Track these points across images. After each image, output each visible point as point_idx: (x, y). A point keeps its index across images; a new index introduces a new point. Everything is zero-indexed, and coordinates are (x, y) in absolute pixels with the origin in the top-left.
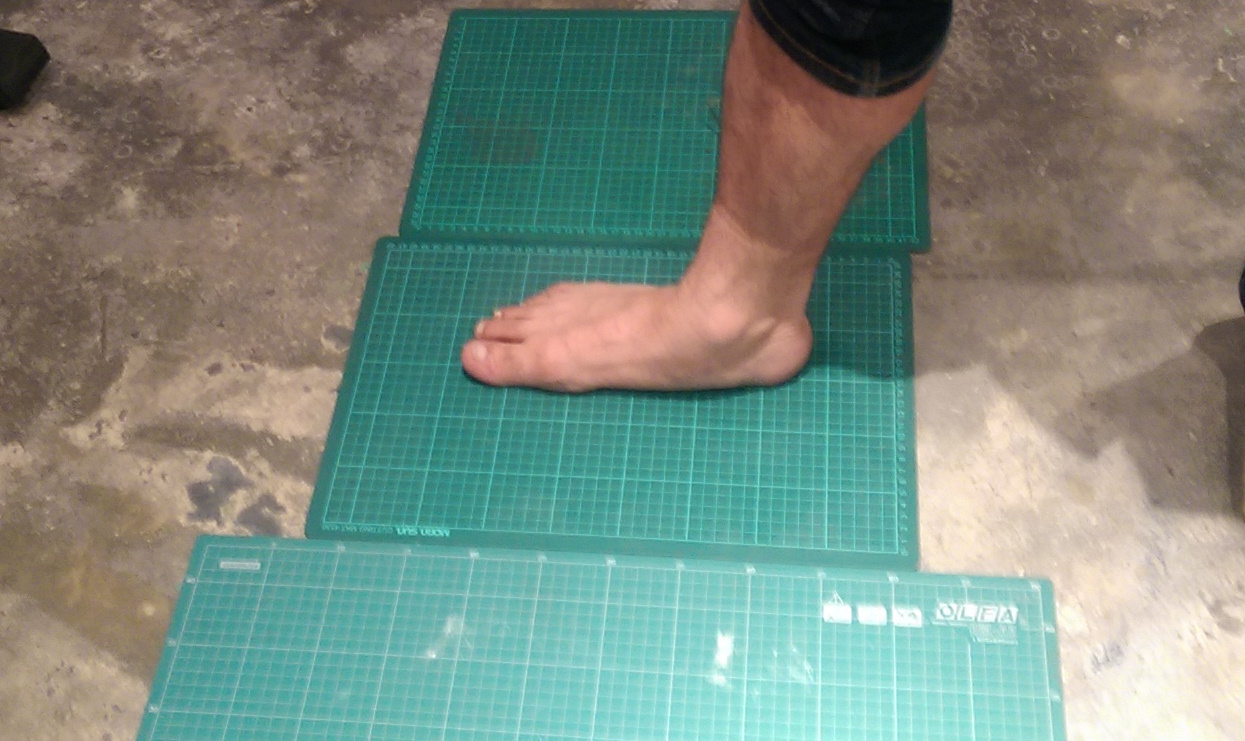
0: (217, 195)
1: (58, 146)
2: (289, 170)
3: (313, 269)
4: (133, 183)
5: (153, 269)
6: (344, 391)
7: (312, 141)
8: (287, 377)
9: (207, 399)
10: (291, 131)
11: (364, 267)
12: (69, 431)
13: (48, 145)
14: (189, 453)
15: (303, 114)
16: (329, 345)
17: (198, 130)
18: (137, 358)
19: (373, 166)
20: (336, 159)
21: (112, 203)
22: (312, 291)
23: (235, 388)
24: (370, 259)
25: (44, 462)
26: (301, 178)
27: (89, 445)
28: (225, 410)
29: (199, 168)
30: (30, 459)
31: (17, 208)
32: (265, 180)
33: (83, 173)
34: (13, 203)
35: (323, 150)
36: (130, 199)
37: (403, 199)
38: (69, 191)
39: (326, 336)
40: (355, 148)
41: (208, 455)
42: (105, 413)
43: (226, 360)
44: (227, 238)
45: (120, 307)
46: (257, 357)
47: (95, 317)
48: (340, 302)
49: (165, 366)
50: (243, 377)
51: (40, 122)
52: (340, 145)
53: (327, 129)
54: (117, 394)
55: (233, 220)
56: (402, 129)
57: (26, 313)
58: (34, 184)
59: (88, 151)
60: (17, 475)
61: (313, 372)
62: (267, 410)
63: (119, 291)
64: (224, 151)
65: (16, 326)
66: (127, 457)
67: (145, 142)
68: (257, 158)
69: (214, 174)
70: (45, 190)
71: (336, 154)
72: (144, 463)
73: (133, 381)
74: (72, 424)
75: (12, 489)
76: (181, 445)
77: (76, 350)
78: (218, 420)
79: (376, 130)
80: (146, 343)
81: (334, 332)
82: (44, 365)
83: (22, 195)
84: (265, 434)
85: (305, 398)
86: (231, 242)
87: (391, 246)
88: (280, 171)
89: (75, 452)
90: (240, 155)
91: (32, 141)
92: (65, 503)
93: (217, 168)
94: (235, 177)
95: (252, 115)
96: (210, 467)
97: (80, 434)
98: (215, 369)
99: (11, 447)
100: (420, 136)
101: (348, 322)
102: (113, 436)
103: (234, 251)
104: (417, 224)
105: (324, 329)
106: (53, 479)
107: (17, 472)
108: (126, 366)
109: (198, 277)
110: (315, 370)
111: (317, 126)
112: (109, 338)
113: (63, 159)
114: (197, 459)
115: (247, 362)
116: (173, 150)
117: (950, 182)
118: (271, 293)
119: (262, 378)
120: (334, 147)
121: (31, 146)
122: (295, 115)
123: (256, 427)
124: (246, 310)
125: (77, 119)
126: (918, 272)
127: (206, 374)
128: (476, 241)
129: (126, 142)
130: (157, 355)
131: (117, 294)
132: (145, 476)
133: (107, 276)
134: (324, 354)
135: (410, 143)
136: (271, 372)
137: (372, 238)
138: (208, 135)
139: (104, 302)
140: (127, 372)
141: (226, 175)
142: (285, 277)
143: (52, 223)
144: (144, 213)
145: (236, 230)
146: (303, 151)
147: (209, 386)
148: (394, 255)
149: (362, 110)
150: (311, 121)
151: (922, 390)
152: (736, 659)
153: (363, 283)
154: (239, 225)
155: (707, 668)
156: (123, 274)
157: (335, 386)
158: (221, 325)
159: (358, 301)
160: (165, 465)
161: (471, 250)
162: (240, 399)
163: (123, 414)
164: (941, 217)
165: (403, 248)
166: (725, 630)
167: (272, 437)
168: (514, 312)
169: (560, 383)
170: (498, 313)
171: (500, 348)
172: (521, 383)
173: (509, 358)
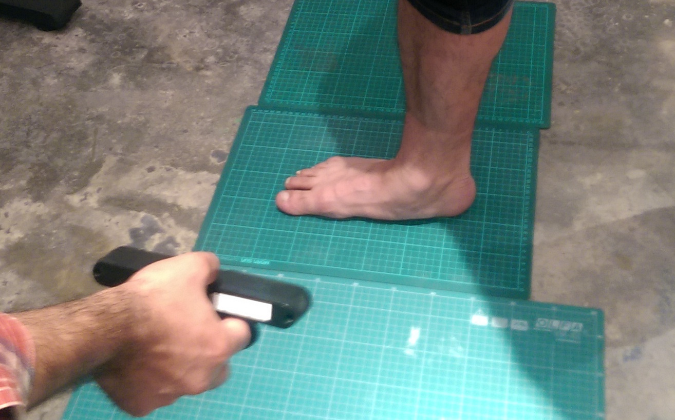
0: (163, 79)
1: (82, 50)
2: (202, 69)
3: (210, 120)
4: (118, 71)
5: (124, 116)
6: (220, 185)
7: (217, 54)
8: (189, 176)
9: (146, 185)
10: (206, 49)
11: (238, 121)
12: (70, 197)
13: (76, 49)
14: (133, 212)
15: (213, 40)
16: (214, 160)
17: (157, 46)
18: (111, 161)
19: (248, 69)
20: (228, 64)
21: (105, 81)
22: (207, 132)
23: (161, 180)
24: (241, 116)
25: (54, 213)
26: (208, 73)
27: (79, 205)
28: (154, 191)
29: (154, 65)
30: (47, 210)
31: (56, 81)
32: (189, 73)
33: (93, 65)
34: (54, 78)
35: (221, 59)
36: (116, 79)
37: (262, 87)
38: (84, 73)
39: (213, 155)
40: (239, 59)
41: (142, 214)
42: (89, 189)
43: (157, 165)
44: (166, 102)
45: (104, 135)
46: (175, 165)
47: (91, 139)
48: (222, 138)
49: (124, 167)
50: (166, 175)
51: (74, 37)
52: (231, 57)
53: (225, 49)
54: (97, 180)
55: (170, 93)
56: (266, 50)
57: (55, 135)
58: (66, 69)
59: (97, 53)
60: (39, 218)
61: (204, 174)
62: (176, 192)
63: (105, 126)
64: (169, 57)
65: (48, 141)
66: (98, 213)
67: (127, 50)
68: (186, 62)
69: (163, 69)
70: (72, 72)
71: (229, 62)
72: (107, 217)
73: (106, 173)
74: (71, 193)
75: (36, 225)
76: (129, 209)
77: (78, 155)
78: (149, 196)
79: (251, 50)
80: (116, 154)
81: (218, 155)
82: (60, 162)
83: (60, 74)
84: (174, 205)
85: (198, 188)
86: (167, 104)
87: (254, 110)
88: (198, 69)
89: (71, 208)
90: (177, 59)
91: (67, 47)
92: (63, 235)
93: (164, 66)
94: (173, 70)
95: (186, 40)
96: (143, 220)
97: (75, 199)
98: (151, 170)
99: (38, 204)
100: (274, 54)
101: (226, 149)
102: (93, 201)
103: (168, 109)
104: (268, 100)
105: (212, 151)
106: (58, 222)
107: (39, 217)
108: (104, 165)
109: (147, 121)
110: (205, 173)
111: (219, 47)
112: (97, 150)
113: (83, 56)
114: (136, 216)
115: (168, 166)
116: (142, 55)
117: (563, 92)
118: (185, 131)
119: (176, 175)
120: (228, 59)
121: (68, 49)
122: (209, 41)
123: (170, 201)
124: (171, 140)
125: (93, 36)
127: (146, 172)
128: (300, 111)
129: (118, 50)
130: (121, 161)
131: (104, 128)
132: (107, 224)
133: (99, 118)
134: (210, 164)
135: (269, 58)
136: (181, 173)
137: (244, 106)
138: (161, 48)
139: (96, 132)
140: (104, 169)
141: (169, 69)
142: (194, 124)
143: (74, 89)
144: (122, 87)
145: (170, 98)
146: (211, 59)
147: (147, 178)
148: (255, 115)
149: (245, 39)
150: (217, 43)
151: (539, 204)
152: (421, 341)
153: (236, 129)
154: (172, 95)
155: (404, 345)
156: (108, 117)
157: (215, 181)
158: (157, 147)
159: (232, 138)
160: (118, 218)
161: (297, 115)
162: (162, 185)
163: (99, 190)
164: (557, 112)
165: (260, 112)
166: (416, 325)
167: (178, 206)
168: (307, 172)
169: (332, 213)
170: (298, 172)
171: (297, 193)
172: (309, 213)
173: (302, 198)
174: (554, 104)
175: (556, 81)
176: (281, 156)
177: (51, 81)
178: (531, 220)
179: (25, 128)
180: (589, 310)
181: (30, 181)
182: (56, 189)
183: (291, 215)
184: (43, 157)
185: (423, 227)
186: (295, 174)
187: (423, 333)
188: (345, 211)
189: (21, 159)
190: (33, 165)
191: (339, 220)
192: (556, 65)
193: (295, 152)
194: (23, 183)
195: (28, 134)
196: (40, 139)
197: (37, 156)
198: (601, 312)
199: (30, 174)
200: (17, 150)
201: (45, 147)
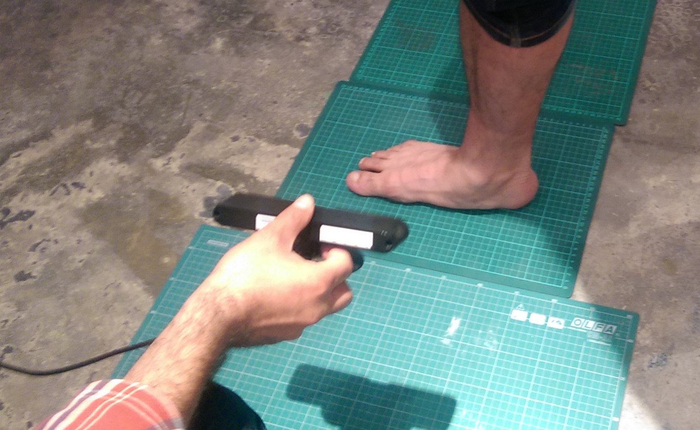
0: (263, 48)
1: (191, 12)
2: (302, 39)
3: (300, 93)
4: (222, 36)
5: (220, 82)
6: (298, 159)
7: (319, 25)
8: (271, 148)
9: (228, 154)
10: (310, 19)
11: (327, 95)
12: (153, 161)
13: (186, 10)
14: (210, 181)
15: (318, 11)
16: (297, 134)
17: (263, 13)
18: (199, 127)
19: (347, 43)
20: (329, 36)
21: (208, 45)
22: (296, 105)
23: (243, 150)
24: (331, 92)
25: (137, 175)
26: (308, 44)
27: (161, 169)
28: (234, 161)
29: (258, 32)
30: (130, 172)
31: (161, 41)
32: (289, 43)
33: (199, 27)
34: (160, 38)
35: (323, 31)
36: (218, 44)
37: (356, 62)
38: (190, 35)
39: (297, 129)
40: (339, 32)
41: (219, 183)
42: (174, 154)
43: (242, 135)
44: (261, 71)
45: (197, 100)
46: (259, 136)
47: (184, 103)
48: (309, 112)
49: (211, 133)
50: (249, 145)
52: (333, 29)
53: (329, 20)
54: (182, 146)
55: (267, 61)
56: (367, 25)
57: (151, 97)
58: (173, 30)
59: (204, 16)
60: (121, 180)
61: (285, 147)
62: (255, 164)
63: (200, 91)
64: (273, 24)
65: (143, 102)
66: (179, 178)
67: (234, 15)
68: (288, 31)
69: (265, 37)
70: (177, 34)
71: (329, 34)
72: (186, 183)
73: (193, 139)
74: (156, 157)
75: (117, 186)
76: (208, 177)
77: (169, 119)
78: (228, 165)
79: (353, 24)
80: (205, 121)
81: (302, 129)
82: (150, 124)
83: (165, 35)
84: (251, 176)
85: (277, 161)
86: (263, 73)
87: (344, 86)
88: (299, 39)
89: (153, 172)
90: (280, 28)
91: (177, 7)
92: (141, 198)
93: (266, 33)
94: (274, 39)
95: (292, 8)
96: (219, 189)
97: (158, 164)
98: (235, 139)
99: (122, 165)
100: (375, 29)
101: (310, 124)
102: (175, 167)
103: (262, 79)
104: (359, 77)
105: (297, 125)
106: (139, 184)
107: (121, 178)
108: (191, 131)
109: (240, 90)
110: (286, 146)
111: (323, 18)
112: (187, 115)
113: (191, 18)
114: (213, 185)
115: (252, 137)
116: (247, 21)
117: (647, 89)
118: (275, 102)
119: (258, 147)
120: (329, 30)
121: (177, 9)
122: (315, 10)
123: (247, 172)
124: (260, 110)
126: (616, 137)
127: (230, 141)
128: (389, 89)
129: (225, 14)
130: (208, 128)
131: (198, 93)
132: (184, 190)
133: (196, 83)
134: (292, 138)
135: (369, 32)
136: (263, 145)
137: (336, 80)
138: (267, 15)
139: (190, 97)
140: (191, 134)
141: (271, 38)
142: (285, 95)
143: (176, 51)
144: (223, 52)
145: (267, 67)
146: (313, 30)
147: (230, 147)
148: (345, 91)
149: (349, 12)
150: (322, 14)
151: (600, 201)
152: (459, 331)
153: (324, 103)
154: (269, 65)
155: (442, 334)
156: (203, 83)
157: (294, 156)
158: (245, 116)
159: (318, 113)
160: (196, 185)
161: (385, 94)
162: (243, 156)
163: (183, 156)
164: (637, 108)
165: (350, 88)
166: (458, 315)
167: (255, 178)
168: (382, 154)
169: (395, 197)
170: (373, 153)
171: (368, 174)
172: (376, 195)
173: (370, 180)
174: (635, 101)
175: (642, 77)
176: (361, 135)
177: (156, 41)
178: (589, 218)
179: (123, 87)
180: (626, 313)
181: (120, 141)
182: (143, 151)
183: (360, 196)
184: (136, 118)
185: (484, 218)
186: (370, 154)
187: (462, 324)
188: (410, 197)
189: (115, 118)
190: (125, 125)
192: (646, 60)
193: (376, 132)
194: (113, 142)
195: (126, 92)
196: (135, 100)
197: (130, 116)
198: (637, 317)
199: (120, 135)
200: (112, 109)
201: (139, 108)
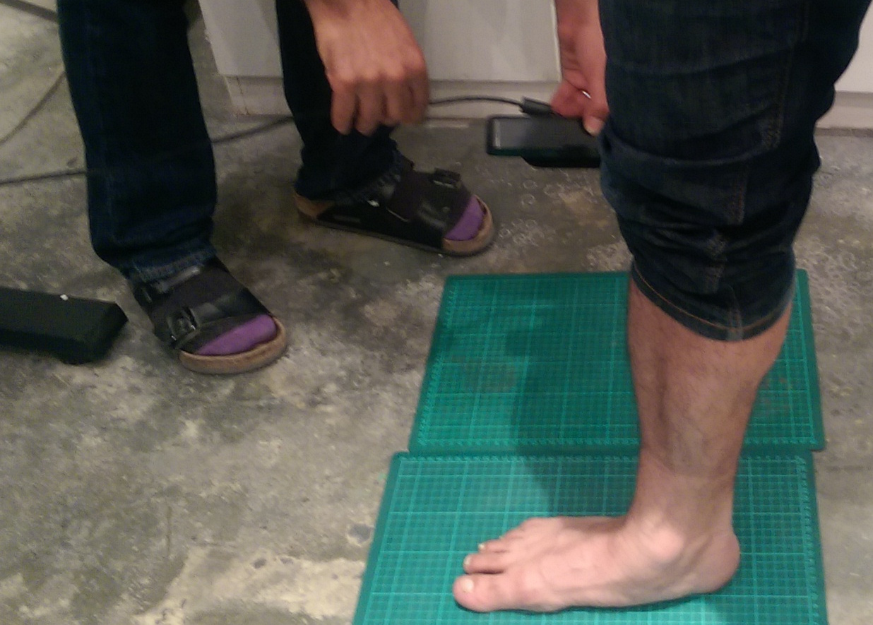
0: (262, 424)
1: (135, 390)
2: (319, 403)
3: (339, 480)
4: (194, 417)
5: (209, 484)
6: (367, 578)
7: (338, 380)
8: (319, 568)
9: (253, 589)
10: (321, 372)
11: (382, 477)
12: (140, 619)
13: (125, 388)
15: (331, 359)
16: (353, 541)
18: (196, 556)
19: (387, 397)
20: (357, 393)
21: (177, 433)
22: (337, 498)
23: (277, 579)
24: (386, 470)
26: (329, 409)
28: (268, 597)
29: (246, 403)
31: (99, 439)
32: (300, 411)
33: (154, 410)
34: (96, 436)
35: (346, 386)
36: (191, 429)
37: (410, 423)
38: (142, 424)
39: (351, 533)
40: (371, 385)
42: (169, 603)
43: (269, 556)
44: (270, 457)
45: (183, 516)
46: (295, 553)
47: (162, 525)
48: (362, 506)
49: (219, 563)
50: (283, 569)
51: (120, 371)
52: (360, 382)
53: (350, 370)
54: (179, 587)
55: (275, 443)
56: (409, 368)
57: (106, 524)
58: (114, 420)
61: (340, 563)
62: (303, 595)
63: (182, 503)
64: (268, 390)
65: (97, 535)
67: (204, 385)
68: (294, 394)
69: (260, 408)
70: (123, 425)
71: (357, 389)
73: (192, 576)
74: (142, 612)
77: (145, 552)
78: (262, 605)
79: (388, 369)
80: (204, 544)
81: (359, 531)
82: (118, 566)
83: (104, 429)
84: (301, 615)
85: (334, 584)
86: (273, 461)
87: (403, 459)
88: (313, 404)
90: (280, 392)
91: (111, 386)
93: (261, 403)
94: (275, 409)
97: (148, 621)
98: (259, 564)
101: (369, 522)
102: (175, 621)
103: (275, 469)
104: (423, 442)
105: (349, 527)
108: (187, 564)
109: (246, 490)
110: (342, 561)
111: (342, 368)
112: (174, 541)
113: (137, 399)
115: (287, 557)
116: (226, 391)
117: (836, 395)
118: (305, 500)
119: (298, 569)
120: (356, 385)
121: (112, 390)
122: (324, 360)
123: (294, 610)
124: (286, 515)
125: (149, 367)
126: (817, 466)
127: (252, 568)
128: (472, 454)
129: (189, 385)
130: (212, 554)
131: (180, 506)
133: (173, 492)
134: (349, 547)
135: (416, 379)
136: (306, 564)
137: (388, 453)
139: (169, 513)
140: (188, 569)
141: (270, 408)
142: (317, 487)
143: (127, 450)
144: (202, 440)
145: (277, 451)
146: (331, 388)
147: (255, 577)
148: (406, 466)
149: (377, 354)
150: (337, 363)
151: (827, 559)
153: (381, 489)
154: (279, 447)
156: (185, 489)
157: (358, 572)
158: (265, 528)
159: (376, 504)
161: (468, 460)
162: (279, 587)
163: (184, 603)
164: (832, 424)
165: (413, 461)
167: (308, 617)
168: (494, 546)
169: (538, 605)
170: (482, 546)
171: (485, 580)
173: (493, 587)
174: (828, 413)
175: (824, 381)
176: (452, 525)
177: (91, 440)
179: (58, 518)
181: (76, 599)
182: (117, 608)
184: (91, 561)
185: (671, 612)
186: (477, 549)
188: (556, 600)
189: (57, 566)
190: (77, 574)
191: (549, 613)
192: (820, 356)
193: (472, 517)
194: (65, 603)
195: (64, 525)
196: (84, 533)
197: (82, 559)
199: (74, 589)
200: (48, 553)
201: (91, 544)
